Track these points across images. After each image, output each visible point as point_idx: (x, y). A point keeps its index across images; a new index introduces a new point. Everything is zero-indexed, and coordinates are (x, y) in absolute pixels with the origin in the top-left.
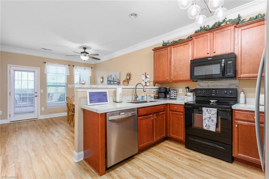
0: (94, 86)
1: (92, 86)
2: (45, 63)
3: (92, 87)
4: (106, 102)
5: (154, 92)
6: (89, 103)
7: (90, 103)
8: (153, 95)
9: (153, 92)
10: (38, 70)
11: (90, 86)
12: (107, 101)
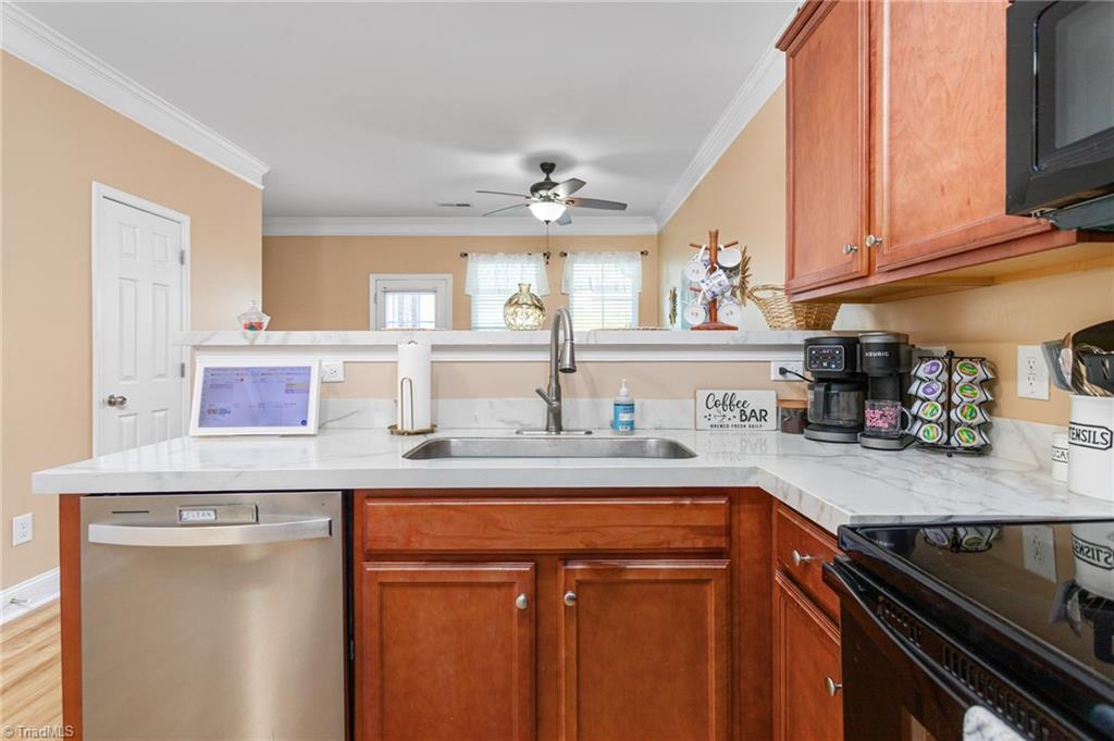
0: (268, 337)
1: (256, 336)
2: (466, 255)
3: (256, 343)
4: (296, 425)
5: (783, 371)
6: (197, 423)
7: (201, 425)
8: (765, 400)
9: (775, 375)
10: (445, 281)
11: (244, 335)
12: (304, 423)
